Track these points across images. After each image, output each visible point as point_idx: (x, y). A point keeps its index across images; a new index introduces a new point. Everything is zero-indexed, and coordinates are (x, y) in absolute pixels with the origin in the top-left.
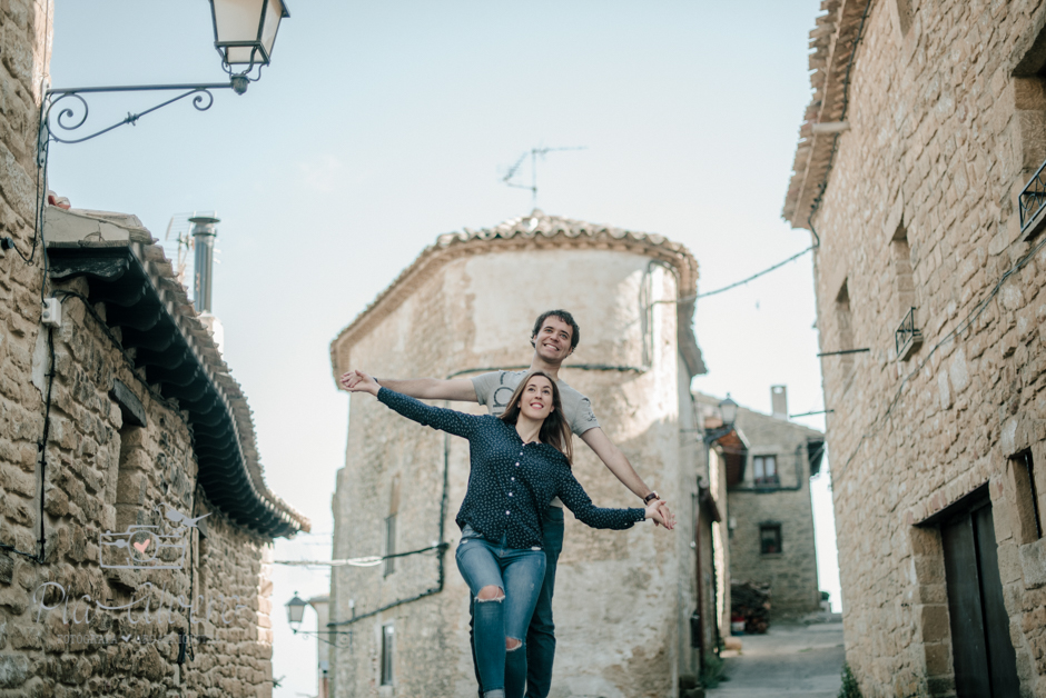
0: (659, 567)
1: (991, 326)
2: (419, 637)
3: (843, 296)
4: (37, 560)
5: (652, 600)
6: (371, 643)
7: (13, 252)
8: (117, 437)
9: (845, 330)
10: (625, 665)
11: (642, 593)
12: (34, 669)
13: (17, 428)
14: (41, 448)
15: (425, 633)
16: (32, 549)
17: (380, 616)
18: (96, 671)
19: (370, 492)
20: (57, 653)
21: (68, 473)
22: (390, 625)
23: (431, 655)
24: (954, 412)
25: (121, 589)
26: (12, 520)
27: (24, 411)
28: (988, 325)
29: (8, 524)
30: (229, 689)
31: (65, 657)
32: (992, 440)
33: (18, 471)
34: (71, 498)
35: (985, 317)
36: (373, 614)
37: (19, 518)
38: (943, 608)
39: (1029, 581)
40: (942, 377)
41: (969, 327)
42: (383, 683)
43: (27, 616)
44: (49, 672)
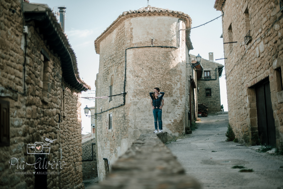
0: (181, 99)
1: (271, 35)
2: (119, 117)
3: (230, 28)
4: (24, 95)
5: (179, 107)
6: (106, 118)
7: (15, 14)
8: (43, 63)
9: (230, 37)
10: (172, 124)
11: (176, 105)
12: (24, 123)
13: (18, 60)
14: (24, 65)
15: (120, 116)
16: (22, 92)
17: (108, 111)
18: (39, 124)
19: (105, 80)
20: (29, 119)
21: (31, 72)
22: (111, 114)
23: (122, 121)
24: (260, 58)
25: (45, 103)
26: (17, 84)
27: (19, 56)
28: (270, 35)
29: (16, 85)
30: (71, 130)
31: (31, 120)
32: (270, 65)
33: (18, 72)
34: (32, 79)
35: (269, 33)
36: (107, 111)
37: (19, 84)
38: (255, 109)
39: (279, 101)
40: (257, 49)
41: (265, 35)
42: (109, 129)
43: (22, 109)
44: (27, 123)
